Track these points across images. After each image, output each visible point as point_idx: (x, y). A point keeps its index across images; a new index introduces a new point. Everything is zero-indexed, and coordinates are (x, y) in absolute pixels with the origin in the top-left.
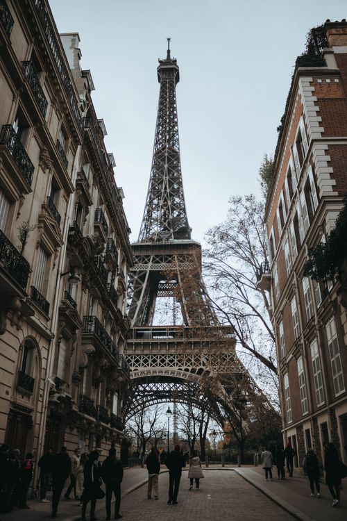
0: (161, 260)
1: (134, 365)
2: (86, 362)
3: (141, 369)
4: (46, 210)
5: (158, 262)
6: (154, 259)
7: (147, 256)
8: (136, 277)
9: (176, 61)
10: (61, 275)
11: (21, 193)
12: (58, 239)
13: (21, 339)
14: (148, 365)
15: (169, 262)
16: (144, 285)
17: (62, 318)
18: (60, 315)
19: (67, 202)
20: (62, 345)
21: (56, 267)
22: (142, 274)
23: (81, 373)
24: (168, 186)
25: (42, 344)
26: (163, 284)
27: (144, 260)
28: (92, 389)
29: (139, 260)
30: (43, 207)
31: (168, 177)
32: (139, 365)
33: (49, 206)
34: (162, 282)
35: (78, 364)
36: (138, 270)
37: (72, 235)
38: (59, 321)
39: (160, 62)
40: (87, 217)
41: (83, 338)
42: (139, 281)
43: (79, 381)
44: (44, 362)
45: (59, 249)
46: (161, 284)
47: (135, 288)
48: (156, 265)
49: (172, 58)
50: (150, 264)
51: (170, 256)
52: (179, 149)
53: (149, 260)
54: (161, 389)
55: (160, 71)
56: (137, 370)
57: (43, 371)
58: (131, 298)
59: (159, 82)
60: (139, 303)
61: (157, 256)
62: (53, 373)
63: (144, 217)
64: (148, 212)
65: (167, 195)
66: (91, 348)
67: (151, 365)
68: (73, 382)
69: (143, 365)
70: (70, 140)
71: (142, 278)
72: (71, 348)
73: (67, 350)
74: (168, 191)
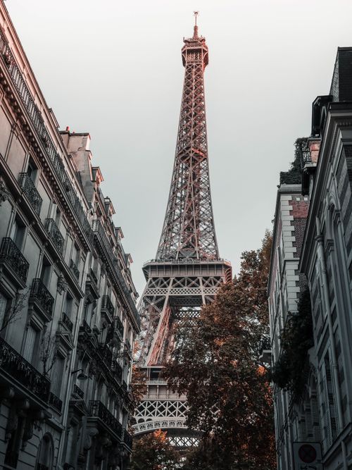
0: (183, 283)
1: (147, 413)
2: (90, 444)
3: (155, 419)
4: (62, 325)
5: (179, 286)
6: (174, 282)
7: (166, 279)
8: (152, 304)
9: (204, 40)
10: (72, 373)
11: (45, 323)
12: (70, 345)
13: (41, 437)
14: (164, 414)
15: (194, 286)
16: (162, 314)
17: (72, 410)
18: (70, 407)
19: (78, 307)
20: (71, 433)
21: (68, 368)
22: (160, 300)
23: (85, 454)
24: (192, 194)
25: (55, 436)
26: (185, 311)
27: (162, 282)
28: (94, 466)
29: (157, 284)
30: (59, 323)
31: (192, 183)
32: (154, 414)
33: (64, 320)
34: (185, 309)
35: (83, 446)
36: (155, 295)
37: (81, 336)
38: (69, 412)
39: (185, 41)
40: (94, 310)
41: (88, 422)
42: (156, 308)
43: (84, 462)
44: (56, 451)
45: (70, 352)
46: (183, 311)
47: (152, 316)
48: (177, 289)
49: (199, 36)
50: (170, 288)
51: (193, 278)
52: (206, 147)
53: (168, 283)
54: (181, 444)
55: (186, 52)
56: (150, 420)
57: (55, 459)
58: (146, 329)
59: (184, 65)
60: (156, 336)
61: (179, 279)
62: (62, 459)
63: (163, 231)
64: (168, 225)
65: (192, 204)
66: (95, 431)
67: (168, 413)
68: (78, 464)
69: (158, 413)
70: (81, 250)
71: (160, 305)
72: (77, 434)
73: (74, 435)
74: (193, 199)
